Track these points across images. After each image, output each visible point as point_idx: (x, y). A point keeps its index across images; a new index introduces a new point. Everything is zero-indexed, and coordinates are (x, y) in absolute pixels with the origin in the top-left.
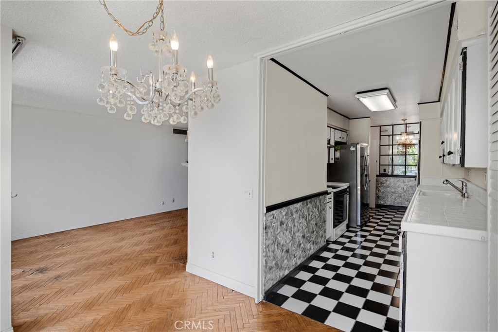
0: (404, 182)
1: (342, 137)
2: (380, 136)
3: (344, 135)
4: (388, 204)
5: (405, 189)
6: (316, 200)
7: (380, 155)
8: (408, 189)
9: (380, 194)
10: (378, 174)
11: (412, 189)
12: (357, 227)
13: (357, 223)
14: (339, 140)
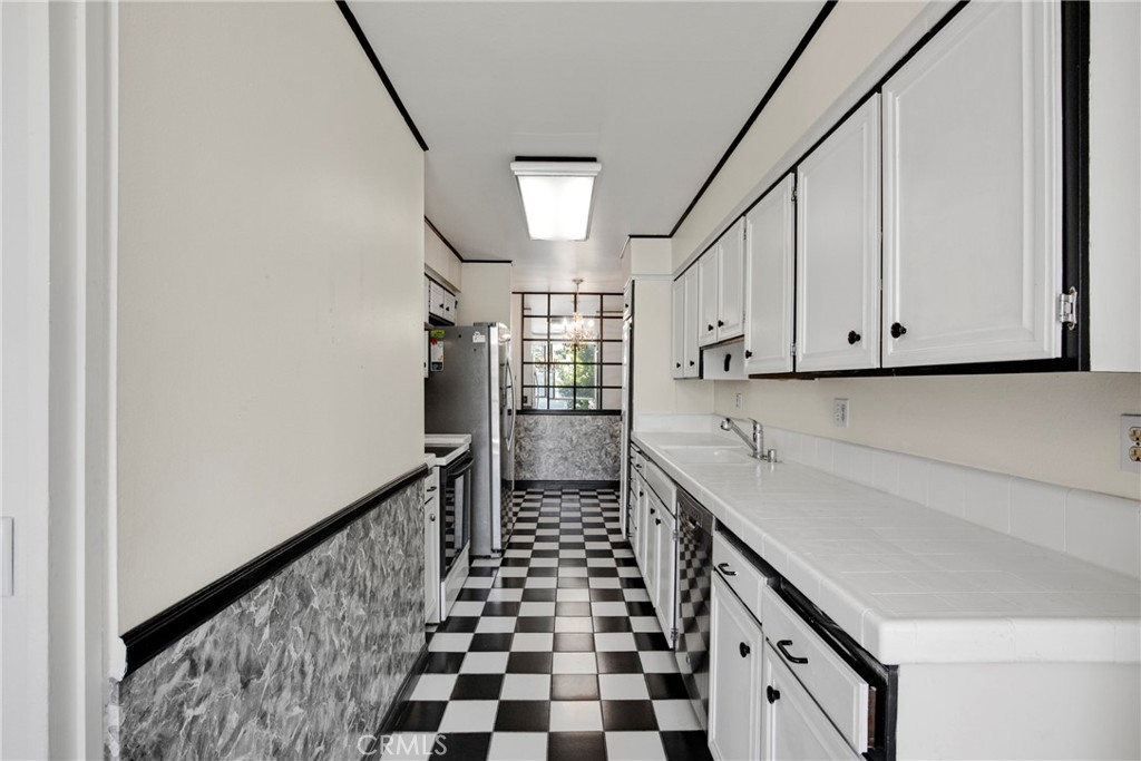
0: (572, 425)
1: (445, 307)
2: (523, 316)
3: (449, 301)
4: (541, 477)
5: (575, 441)
6: (394, 507)
7: (523, 363)
8: (580, 441)
9: (524, 456)
10: (519, 408)
11: (588, 440)
12: (493, 555)
13: (492, 544)
14: (440, 313)
